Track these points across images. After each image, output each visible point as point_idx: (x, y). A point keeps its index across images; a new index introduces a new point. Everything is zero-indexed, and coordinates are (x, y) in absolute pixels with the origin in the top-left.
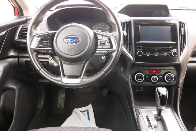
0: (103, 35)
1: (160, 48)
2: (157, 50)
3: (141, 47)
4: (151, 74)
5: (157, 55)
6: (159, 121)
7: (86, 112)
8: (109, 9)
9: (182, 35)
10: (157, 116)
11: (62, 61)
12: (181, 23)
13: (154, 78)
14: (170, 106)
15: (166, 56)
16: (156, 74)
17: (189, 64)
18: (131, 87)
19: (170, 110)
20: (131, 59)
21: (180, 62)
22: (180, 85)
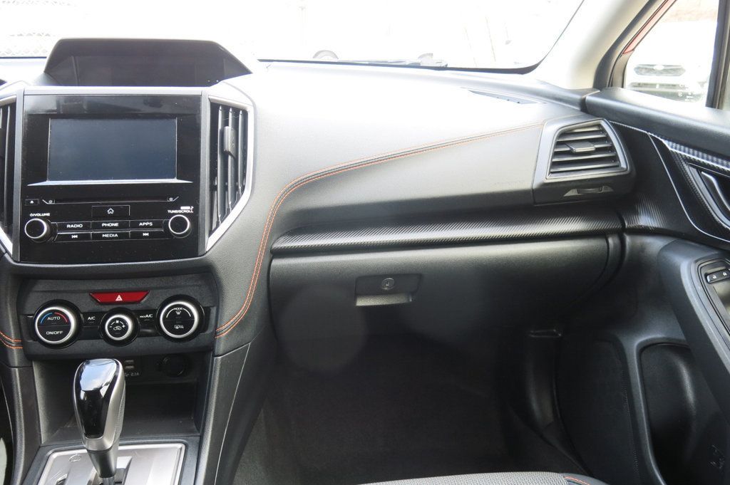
1: (127, 203)
2: (111, 212)
3: (51, 202)
4: (107, 308)
5: (110, 230)
12: (226, 108)
13: (116, 325)
14: (192, 431)
15: (147, 234)
16: (125, 306)
17: (277, 263)
18: (16, 364)
19: (179, 446)
20: (7, 251)
21: (207, 255)
22: (221, 346)
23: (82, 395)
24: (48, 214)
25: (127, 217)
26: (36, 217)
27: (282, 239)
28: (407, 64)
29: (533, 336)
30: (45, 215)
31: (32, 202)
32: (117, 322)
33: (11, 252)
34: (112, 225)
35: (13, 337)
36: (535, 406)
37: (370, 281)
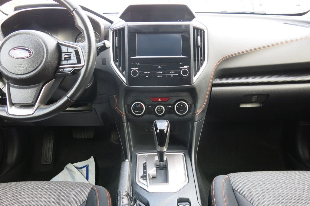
0: (68, 46)
1: (165, 65)
2: (160, 67)
3: (138, 64)
4: (155, 103)
5: (160, 74)
6: (163, 169)
7: (85, 168)
8: (74, 9)
9: (199, 46)
10: (158, 163)
11: (10, 84)
12: (198, 29)
13: (159, 109)
14: (185, 150)
15: (172, 76)
16: (162, 103)
17: (214, 89)
18: (125, 122)
19: (182, 154)
20: (124, 81)
21: (194, 84)
22: (197, 119)
23: (158, 131)
24: (138, 68)
25: (165, 70)
26: (135, 69)
27: (216, 80)
28: (248, 13)
29: (302, 124)
30: (137, 68)
31: (132, 64)
32: (160, 108)
33: (125, 81)
34: (160, 72)
35: (124, 111)
36: (301, 152)
37: (248, 97)
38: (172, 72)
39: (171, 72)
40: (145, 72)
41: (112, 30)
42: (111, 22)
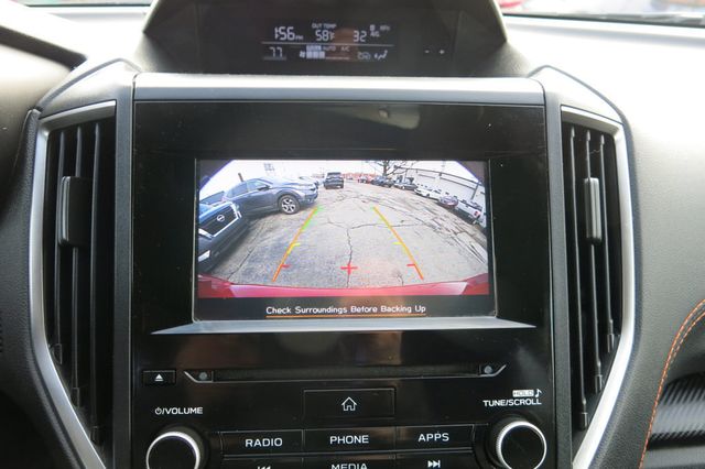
3: (203, 379)
9: (594, 243)
25: (386, 420)
31: (159, 378)
34: (354, 439)
38: (437, 436)
39: (429, 436)
40: (249, 442)
41: (48, 126)
42: (70, 60)
